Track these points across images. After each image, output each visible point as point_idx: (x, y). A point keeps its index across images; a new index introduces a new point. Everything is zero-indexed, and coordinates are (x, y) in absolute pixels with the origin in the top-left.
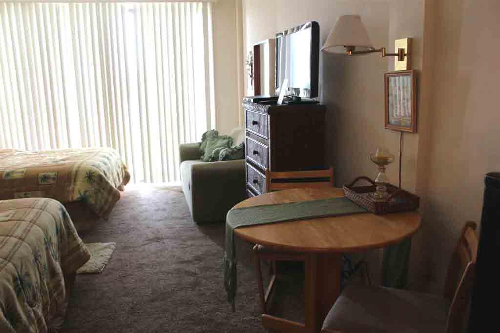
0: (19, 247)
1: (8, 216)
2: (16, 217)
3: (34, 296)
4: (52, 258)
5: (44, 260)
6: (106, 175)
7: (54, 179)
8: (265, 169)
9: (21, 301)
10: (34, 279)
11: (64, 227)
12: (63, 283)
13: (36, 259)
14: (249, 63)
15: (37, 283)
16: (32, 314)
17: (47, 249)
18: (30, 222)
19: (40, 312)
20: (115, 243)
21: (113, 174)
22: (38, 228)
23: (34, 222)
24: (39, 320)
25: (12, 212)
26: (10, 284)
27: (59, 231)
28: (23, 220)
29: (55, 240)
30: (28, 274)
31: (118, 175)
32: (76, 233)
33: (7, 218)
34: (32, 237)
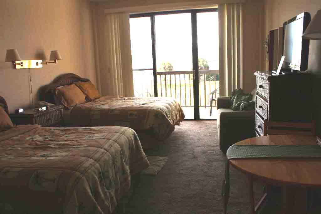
0: (104, 155)
1: (103, 136)
2: (107, 137)
3: (110, 184)
4: (124, 163)
5: (119, 164)
6: (167, 115)
7: (136, 115)
8: (265, 118)
9: (102, 185)
10: (111, 174)
11: (134, 146)
12: (129, 179)
13: (114, 163)
14: (267, 43)
15: (113, 176)
16: (108, 194)
17: (121, 158)
18: (114, 141)
19: (113, 194)
20: (167, 158)
21: (172, 115)
22: (118, 145)
23: (116, 141)
24: (112, 198)
25: (106, 134)
26: (97, 175)
27: (131, 148)
28: (110, 139)
29: (127, 153)
30: (108, 171)
31: (176, 115)
32: (142, 150)
33: (103, 137)
34: (113, 150)
